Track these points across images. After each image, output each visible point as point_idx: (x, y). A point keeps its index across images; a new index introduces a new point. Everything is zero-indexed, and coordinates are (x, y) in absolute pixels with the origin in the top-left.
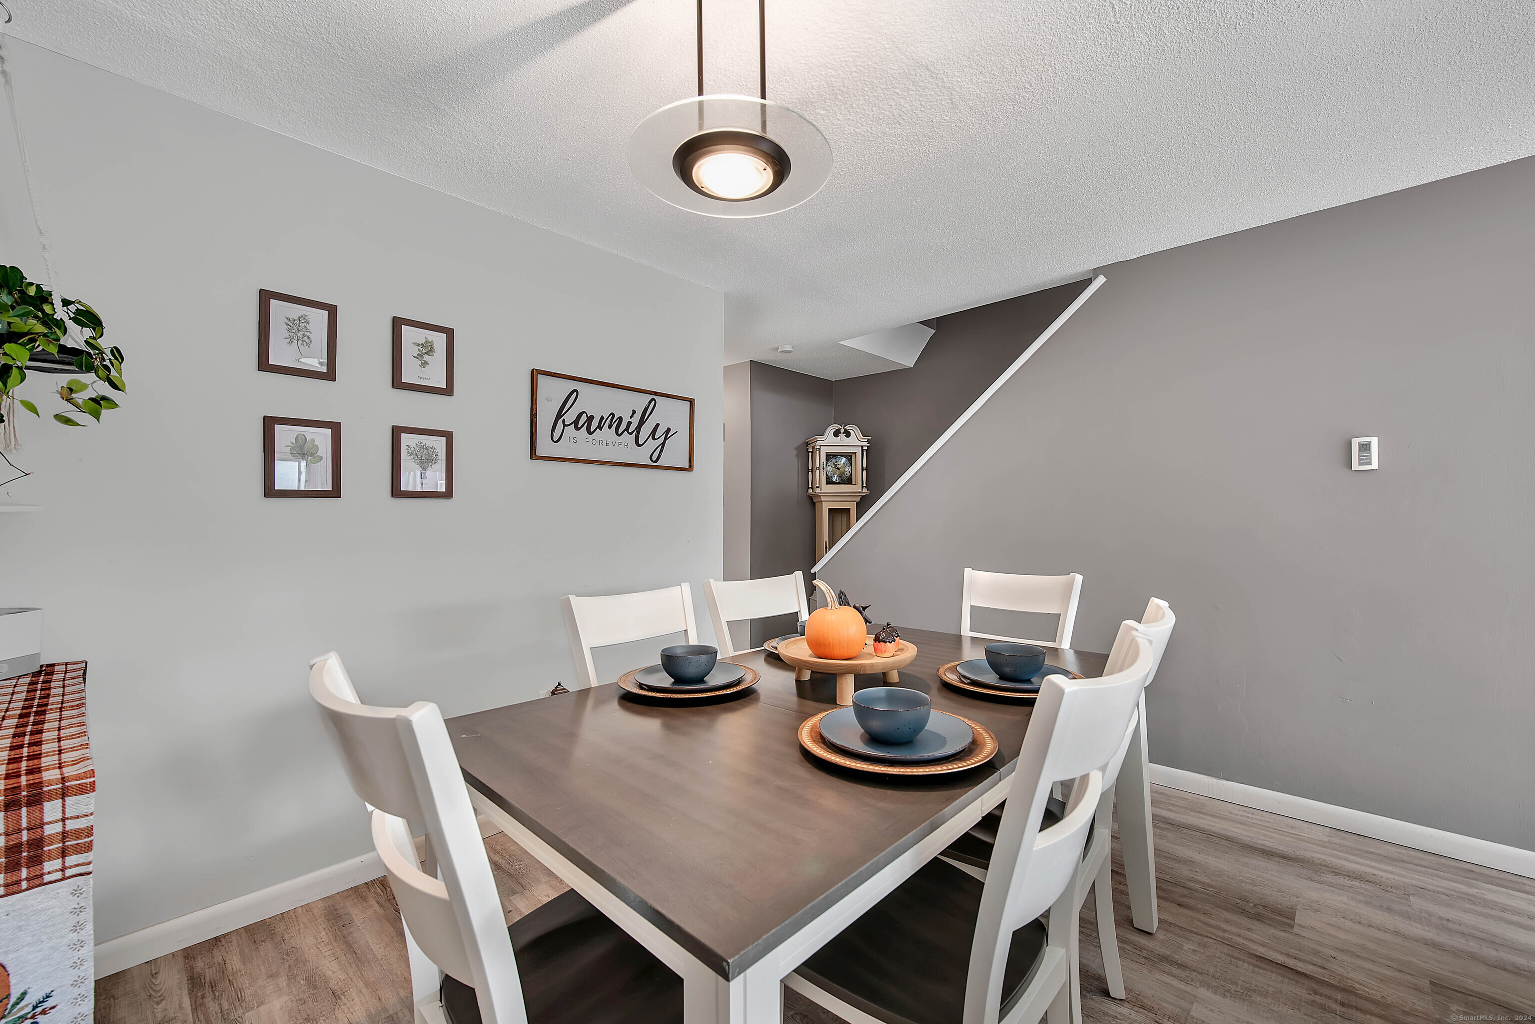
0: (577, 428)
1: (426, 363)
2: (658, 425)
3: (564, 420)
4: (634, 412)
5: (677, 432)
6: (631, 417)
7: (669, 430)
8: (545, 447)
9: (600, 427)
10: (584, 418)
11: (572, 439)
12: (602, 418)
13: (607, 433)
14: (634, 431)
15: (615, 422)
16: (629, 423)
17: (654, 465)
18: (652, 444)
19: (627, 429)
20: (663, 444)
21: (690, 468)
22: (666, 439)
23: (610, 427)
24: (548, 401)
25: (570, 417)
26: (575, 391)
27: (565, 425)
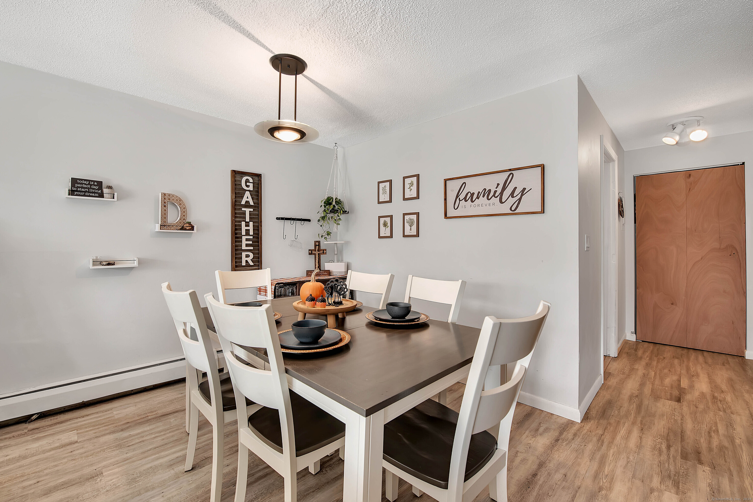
0: (466, 201)
1: (411, 189)
2: (516, 188)
3: (459, 198)
4: (498, 184)
5: (531, 189)
6: (496, 188)
7: (524, 189)
8: (451, 212)
9: (478, 198)
10: (469, 195)
11: (463, 207)
12: (479, 192)
13: (483, 200)
14: (499, 195)
15: (487, 193)
16: (495, 192)
17: (513, 212)
18: (512, 201)
19: (494, 195)
20: (520, 199)
21: (543, 211)
22: (522, 195)
23: (483, 196)
24: (452, 191)
25: (462, 197)
26: (465, 183)
27: (460, 201)
